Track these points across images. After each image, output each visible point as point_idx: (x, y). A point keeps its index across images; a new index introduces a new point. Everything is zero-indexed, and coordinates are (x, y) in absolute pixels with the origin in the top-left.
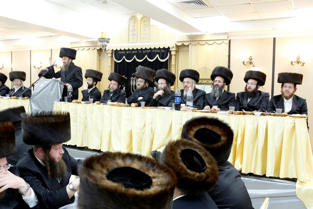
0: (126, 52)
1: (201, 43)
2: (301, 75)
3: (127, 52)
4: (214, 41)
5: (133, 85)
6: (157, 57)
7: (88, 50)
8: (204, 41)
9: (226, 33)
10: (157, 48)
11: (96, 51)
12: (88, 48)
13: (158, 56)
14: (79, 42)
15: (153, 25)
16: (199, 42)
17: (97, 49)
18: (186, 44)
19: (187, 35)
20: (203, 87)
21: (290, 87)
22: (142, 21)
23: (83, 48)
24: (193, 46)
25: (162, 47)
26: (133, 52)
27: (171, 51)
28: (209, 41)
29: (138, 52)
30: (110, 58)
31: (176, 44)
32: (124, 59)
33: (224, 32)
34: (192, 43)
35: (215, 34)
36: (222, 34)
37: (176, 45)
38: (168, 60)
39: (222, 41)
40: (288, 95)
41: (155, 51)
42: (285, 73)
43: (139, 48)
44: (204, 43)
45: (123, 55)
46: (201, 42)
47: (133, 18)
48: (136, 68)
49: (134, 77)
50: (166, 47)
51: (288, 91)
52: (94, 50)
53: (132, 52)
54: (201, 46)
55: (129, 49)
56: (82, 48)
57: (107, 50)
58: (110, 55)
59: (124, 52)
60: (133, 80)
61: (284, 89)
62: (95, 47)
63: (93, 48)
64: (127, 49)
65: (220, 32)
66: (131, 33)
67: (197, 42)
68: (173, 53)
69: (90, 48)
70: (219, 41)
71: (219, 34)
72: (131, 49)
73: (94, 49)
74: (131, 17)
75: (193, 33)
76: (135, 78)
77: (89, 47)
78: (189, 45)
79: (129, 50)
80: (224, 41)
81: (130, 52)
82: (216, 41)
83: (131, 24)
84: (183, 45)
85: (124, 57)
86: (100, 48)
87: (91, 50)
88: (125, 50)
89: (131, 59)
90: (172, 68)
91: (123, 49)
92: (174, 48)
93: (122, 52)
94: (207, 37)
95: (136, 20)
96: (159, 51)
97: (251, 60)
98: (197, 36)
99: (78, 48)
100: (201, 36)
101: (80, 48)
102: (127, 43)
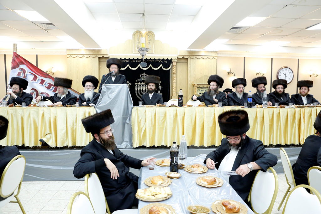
0: (130, 61)
1: (198, 57)
2: (311, 81)
3: (131, 61)
4: (207, 57)
5: (137, 90)
6: (161, 67)
9: (216, 52)
10: (161, 59)
11: (98, 59)
13: (161, 65)
14: (78, 49)
15: (158, 40)
16: (196, 56)
18: (186, 57)
19: (187, 51)
21: (305, 89)
22: (147, 35)
23: (83, 55)
24: (191, 59)
25: (165, 59)
27: (173, 62)
29: (142, 61)
31: (177, 57)
32: (128, 67)
33: (215, 50)
34: (191, 57)
35: (208, 52)
36: (213, 52)
38: (170, 69)
39: (213, 57)
40: (304, 94)
41: (159, 61)
42: (302, 81)
43: (144, 59)
44: (200, 57)
46: (198, 56)
47: (138, 33)
48: (140, 75)
49: (138, 82)
50: (169, 59)
51: (304, 92)
52: (95, 58)
54: (198, 59)
56: (81, 56)
59: (128, 61)
60: (138, 85)
61: (301, 91)
64: (131, 58)
65: (212, 50)
66: (136, 45)
67: (195, 57)
68: (174, 64)
70: (211, 57)
71: (211, 52)
72: (136, 58)
74: (136, 31)
75: (192, 50)
76: (140, 83)
77: (90, 55)
78: (187, 59)
79: (134, 59)
80: (215, 57)
81: (134, 61)
82: (209, 57)
83: (136, 37)
84: (183, 58)
85: (128, 65)
86: (102, 56)
87: (92, 58)
88: (129, 59)
89: (136, 68)
90: (174, 76)
91: (127, 58)
92: (176, 60)
93: (126, 61)
94: (202, 53)
95: (141, 34)
96: (162, 62)
97: (230, 71)
98: (195, 52)
99: (76, 55)
100: (198, 52)
101: (78, 55)
102: (132, 54)
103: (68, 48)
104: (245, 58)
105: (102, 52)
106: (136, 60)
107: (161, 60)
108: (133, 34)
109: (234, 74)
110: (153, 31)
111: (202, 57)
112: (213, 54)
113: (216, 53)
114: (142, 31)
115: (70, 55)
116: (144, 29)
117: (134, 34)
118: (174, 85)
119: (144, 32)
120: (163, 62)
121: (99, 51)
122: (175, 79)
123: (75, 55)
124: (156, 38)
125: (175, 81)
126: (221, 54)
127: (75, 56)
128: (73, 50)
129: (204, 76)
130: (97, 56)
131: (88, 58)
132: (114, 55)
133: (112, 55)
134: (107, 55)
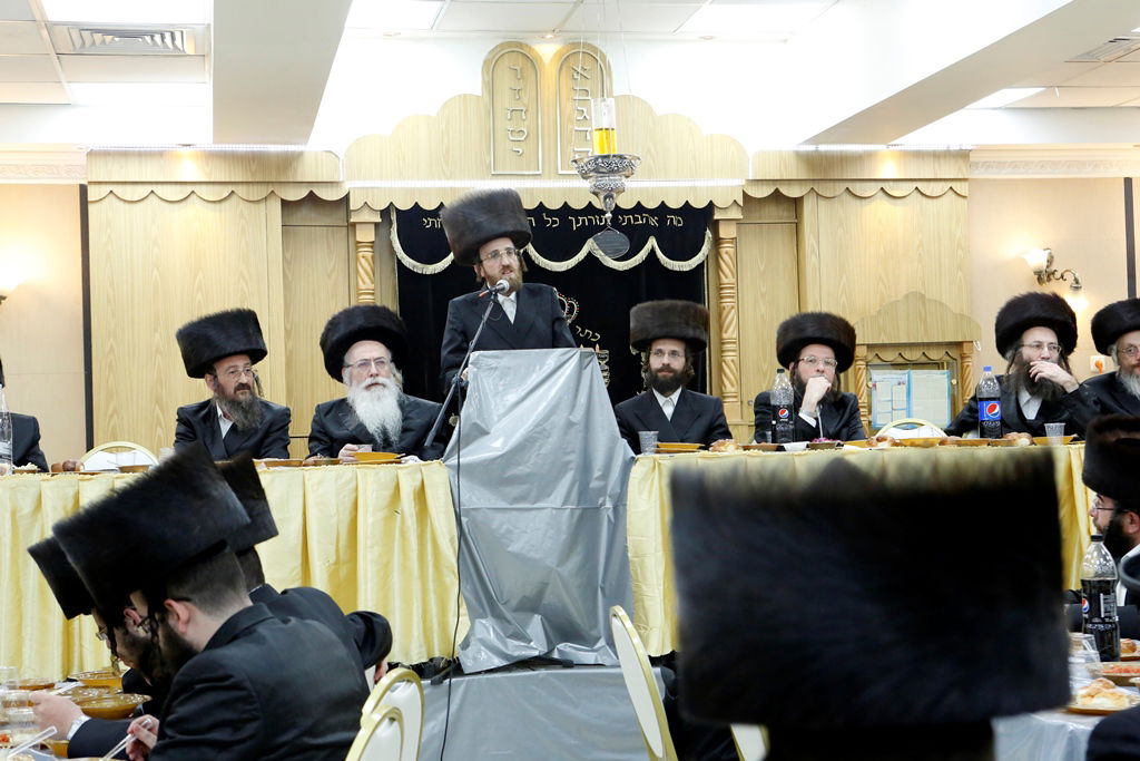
1: (857, 189)
4: (915, 185)
6: (653, 251)
7: (220, 201)
8: (873, 184)
9: (963, 155)
10: (651, 204)
11: (276, 208)
12: (225, 191)
13: (652, 242)
14: (161, 154)
15: (629, 97)
16: (850, 185)
18: (792, 192)
19: (798, 154)
20: (905, 378)
22: (564, 69)
23: (189, 189)
24: (822, 203)
25: (674, 204)
27: (718, 221)
28: (891, 183)
29: (540, 221)
30: (368, 252)
31: (744, 193)
33: (954, 147)
34: (822, 189)
35: (919, 155)
36: (948, 154)
37: (745, 195)
38: (701, 266)
39: (946, 186)
41: (636, 219)
43: (554, 204)
44: (872, 189)
46: (858, 185)
47: (511, 58)
50: (698, 203)
52: (263, 205)
54: (858, 202)
56: (180, 192)
57: (352, 208)
58: (366, 235)
62: (271, 189)
63: (262, 192)
65: (942, 147)
66: (505, 125)
67: (841, 187)
68: (726, 231)
69: (240, 190)
70: (932, 184)
71: (936, 156)
73: (267, 198)
74: (509, 44)
75: (823, 148)
77: (228, 190)
78: (802, 197)
80: (956, 186)
82: (921, 186)
83: (505, 81)
84: (777, 196)
86: (303, 193)
87: (243, 206)
90: (727, 303)
92: (735, 208)
94: (887, 168)
95: (531, 61)
96: (653, 221)
97: (1050, 261)
98: (843, 160)
99: (149, 188)
100: (858, 159)
101: (159, 190)
102: (484, 179)
103: (96, 148)
104: (1128, 182)
105: (307, 172)
107: (652, 212)
108: (485, 62)
109: (1070, 280)
110: (598, 44)
111: (886, 186)
112: (948, 170)
113: (961, 162)
114: (533, 47)
115: (105, 189)
116: (549, 36)
117: (491, 65)
118: (730, 357)
119: (547, 51)
120: (662, 221)
121: (288, 161)
122: (731, 318)
123: (140, 188)
124: (620, 83)
125: (730, 333)
126: (987, 165)
127: (143, 191)
128: (124, 154)
129: (907, 296)
130: (272, 192)
131: (218, 206)
132: (379, 186)
133: (367, 188)
134: (334, 189)
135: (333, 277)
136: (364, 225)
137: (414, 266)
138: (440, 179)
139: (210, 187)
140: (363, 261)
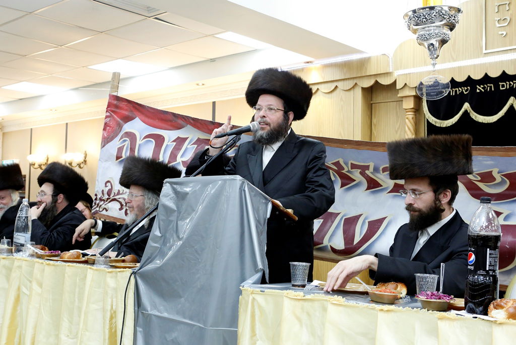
0: (474, 89)
3: (480, 88)
7: (331, 92)
11: (359, 93)
12: (332, 86)
17: (363, 88)
23: (316, 87)
26: (504, 86)
30: (410, 115)
32: (466, 111)
45: (461, 99)
52: (352, 92)
53: (496, 87)
55: (486, 74)
57: (398, 88)
58: (410, 104)
59: (465, 90)
62: (355, 81)
63: (350, 84)
64: (477, 76)
66: (494, 17)
69: (340, 84)
72: (495, 74)
73: (353, 87)
77: (334, 85)
79: (486, 79)
81: (490, 87)
85: (466, 106)
86: (372, 82)
87: (342, 93)
88: (470, 81)
89: (496, 113)
91: (460, 78)
93: (459, 90)
102: (479, 57)
105: (373, 69)
106: (496, 81)
130: (356, 84)
131: (330, 95)
132: (414, 72)
133: (407, 74)
134: (389, 78)
135: (399, 132)
136: (408, 98)
137: (436, 122)
138: (449, 62)
139: (326, 85)
140: (407, 120)
